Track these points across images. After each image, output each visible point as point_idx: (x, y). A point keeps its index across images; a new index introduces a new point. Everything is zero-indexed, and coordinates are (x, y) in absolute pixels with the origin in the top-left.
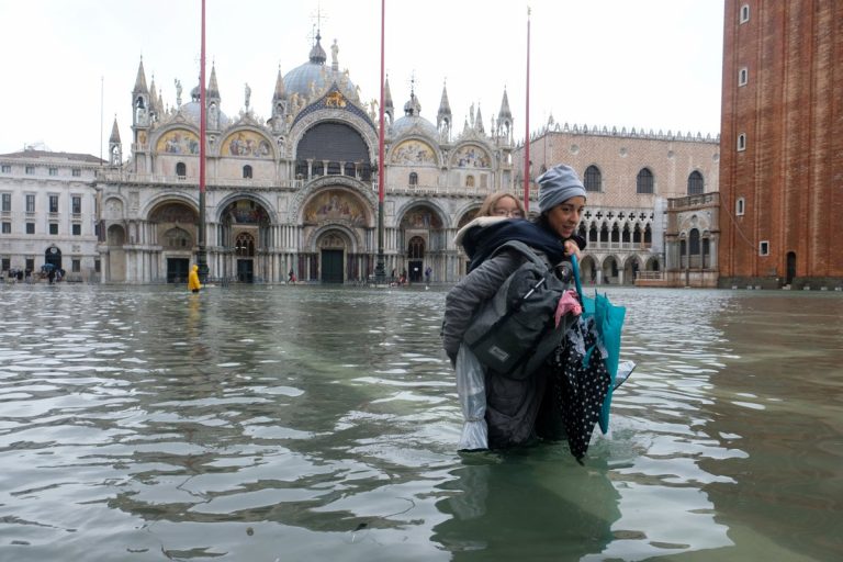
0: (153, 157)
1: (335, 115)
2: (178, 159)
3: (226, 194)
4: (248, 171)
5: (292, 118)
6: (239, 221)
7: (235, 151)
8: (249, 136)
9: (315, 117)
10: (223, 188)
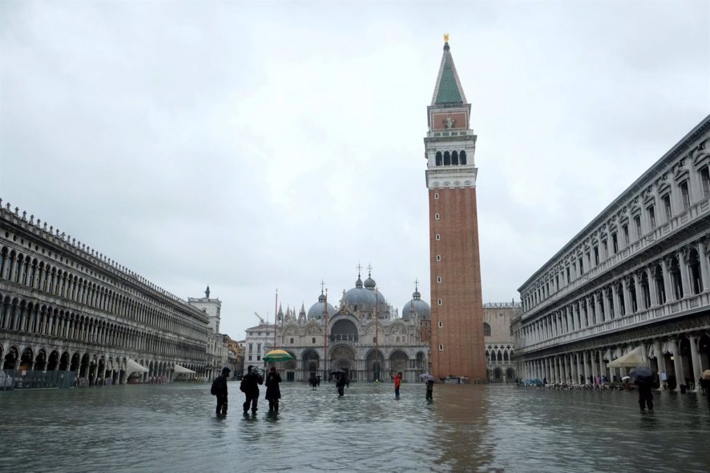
0: (283, 337)
1: (344, 317)
2: (291, 337)
3: (304, 349)
4: (314, 340)
5: (328, 320)
6: (311, 358)
7: (310, 333)
8: (315, 327)
9: (337, 319)
10: (303, 347)
